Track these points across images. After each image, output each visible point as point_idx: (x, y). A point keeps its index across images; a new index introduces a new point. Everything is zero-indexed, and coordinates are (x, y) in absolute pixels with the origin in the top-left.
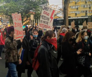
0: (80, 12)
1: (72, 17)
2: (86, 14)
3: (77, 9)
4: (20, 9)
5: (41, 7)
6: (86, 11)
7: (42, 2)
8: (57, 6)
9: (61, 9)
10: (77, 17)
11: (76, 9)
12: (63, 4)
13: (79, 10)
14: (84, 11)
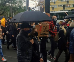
0: (57, 6)
2: (64, 8)
3: (55, 2)
6: (64, 5)
10: (54, 11)
11: (53, 3)
13: (56, 4)
14: (62, 6)
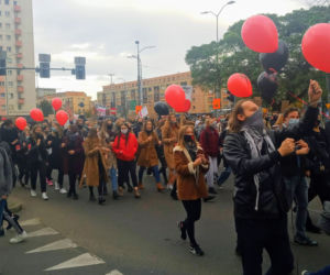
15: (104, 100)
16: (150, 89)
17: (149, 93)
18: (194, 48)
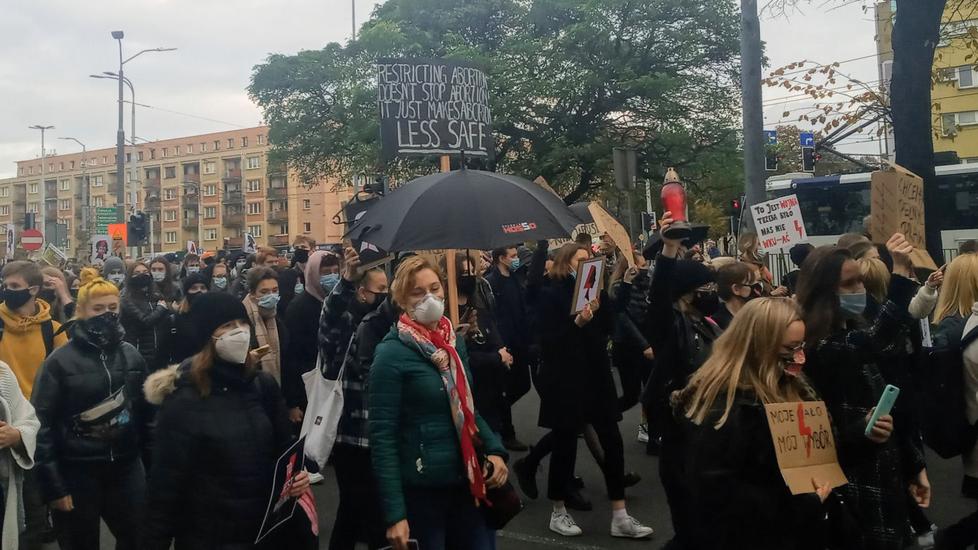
1: (970, 160)
4: (529, 104)
5: (700, 80)
7: (707, 42)
8: (829, 71)
9: (871, 95)
12: (881, 54)
15: (21, 203)
16: (171, 172)
17: (165, 184)
18: (275, 59)
